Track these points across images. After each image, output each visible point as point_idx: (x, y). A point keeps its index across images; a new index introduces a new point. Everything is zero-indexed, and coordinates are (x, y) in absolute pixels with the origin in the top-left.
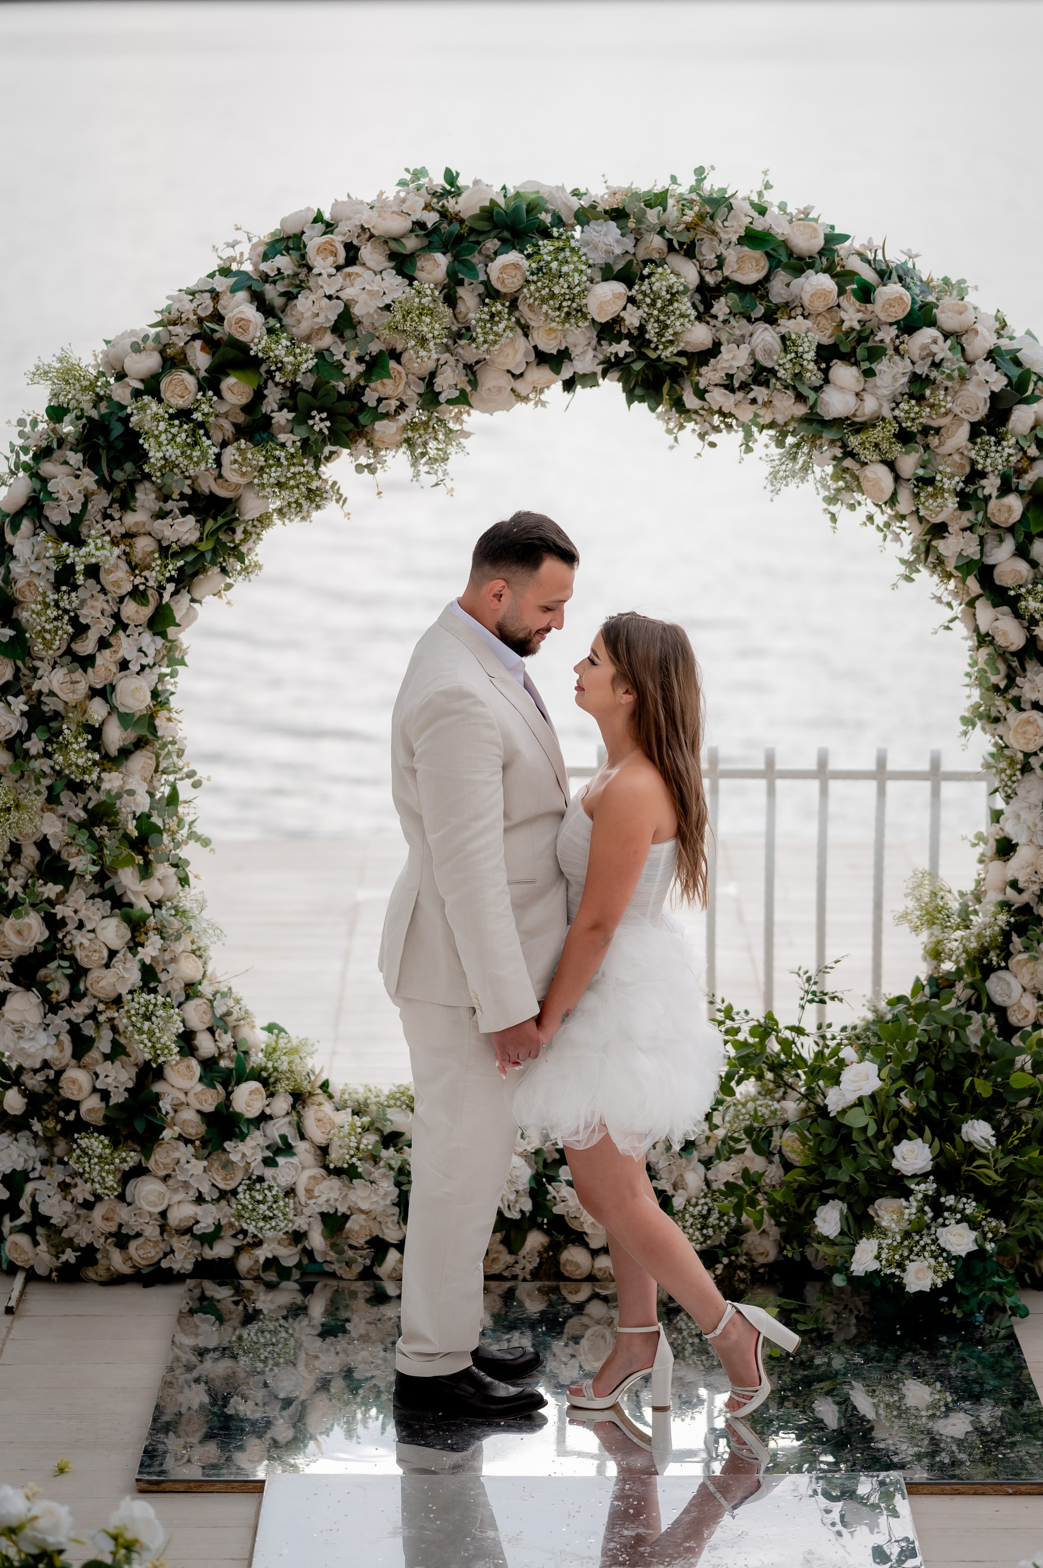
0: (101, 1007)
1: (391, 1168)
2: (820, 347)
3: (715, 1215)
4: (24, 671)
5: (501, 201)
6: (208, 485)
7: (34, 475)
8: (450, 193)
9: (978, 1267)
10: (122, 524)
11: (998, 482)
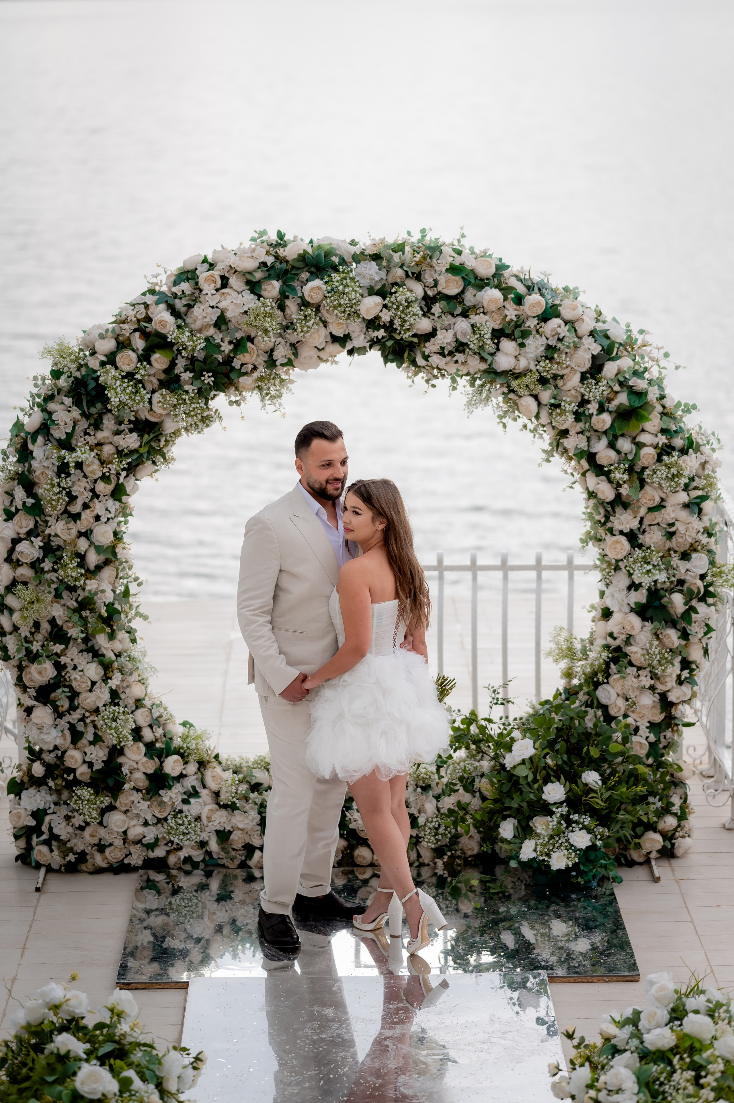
0: (87, 714)
1: (256, 804)
2: (494, 330)
3: (443, 827)
4: (40, 522)
5: (310, 250)
6: (145, 415)
7: (44, 410)
8: (280, 244)
9: (592, 855)
10: (95, 438)
11: (597, 406)
